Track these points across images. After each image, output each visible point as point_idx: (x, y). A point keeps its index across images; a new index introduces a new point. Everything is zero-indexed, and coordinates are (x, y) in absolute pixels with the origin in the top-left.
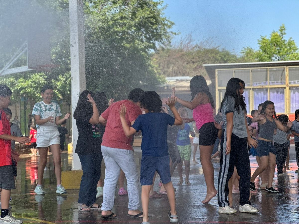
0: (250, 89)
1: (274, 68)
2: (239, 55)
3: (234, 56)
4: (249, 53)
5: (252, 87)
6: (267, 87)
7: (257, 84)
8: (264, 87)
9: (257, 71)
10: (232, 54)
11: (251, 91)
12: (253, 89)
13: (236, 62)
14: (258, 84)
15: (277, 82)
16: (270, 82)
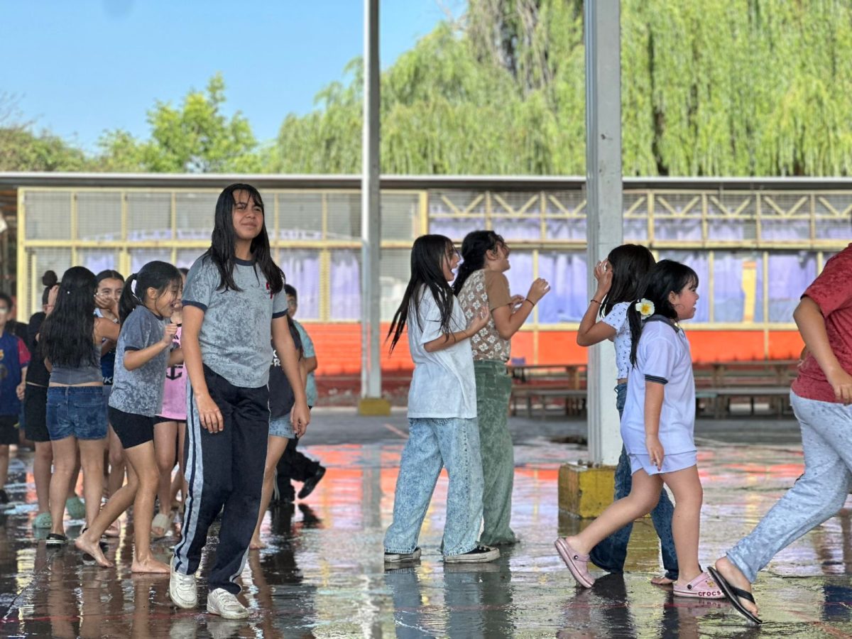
0: (121, 249)
1: (191, 193)
2: (92, 151)
3: (74, 153)
4: (122, 147)
5: (125, 244)
6: (168, 244)
7: (139, 236)
8: (161, 244)
9: (143, 199)
10: (72, 146)
11: (123, 255)
12: (130, 250)
13: (81, 170)
14: (144, 237)
15: (198, 233)
16: (179, 231)
